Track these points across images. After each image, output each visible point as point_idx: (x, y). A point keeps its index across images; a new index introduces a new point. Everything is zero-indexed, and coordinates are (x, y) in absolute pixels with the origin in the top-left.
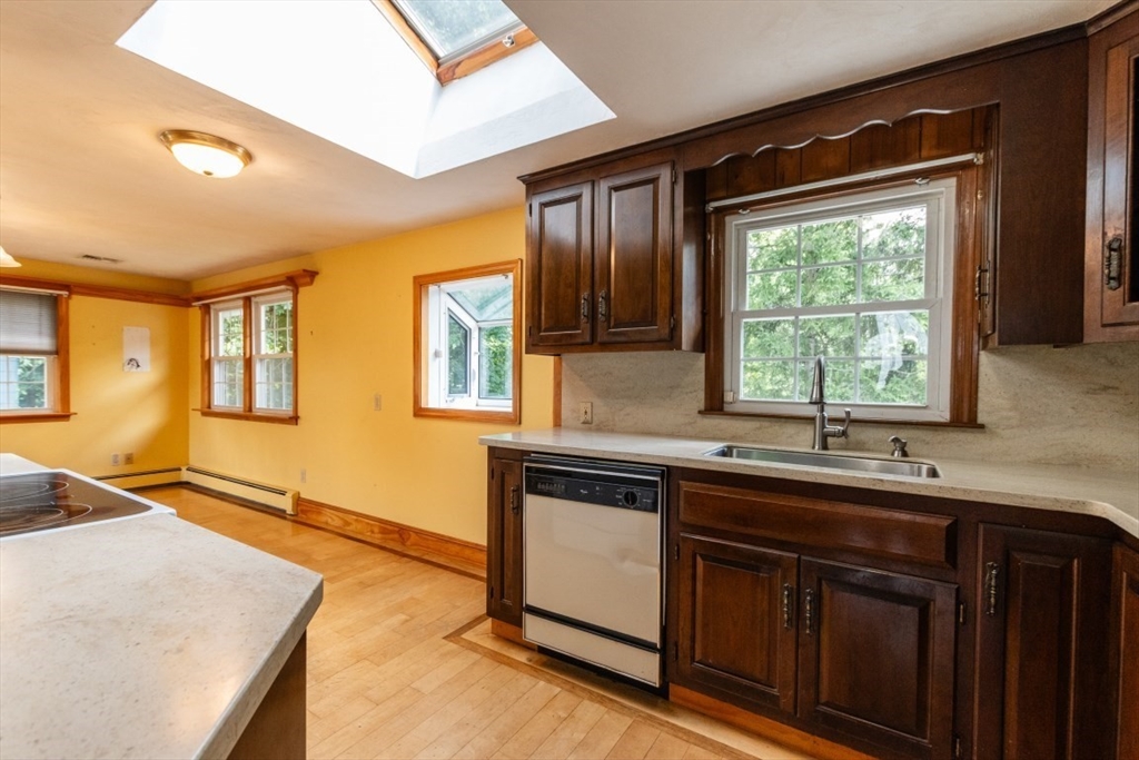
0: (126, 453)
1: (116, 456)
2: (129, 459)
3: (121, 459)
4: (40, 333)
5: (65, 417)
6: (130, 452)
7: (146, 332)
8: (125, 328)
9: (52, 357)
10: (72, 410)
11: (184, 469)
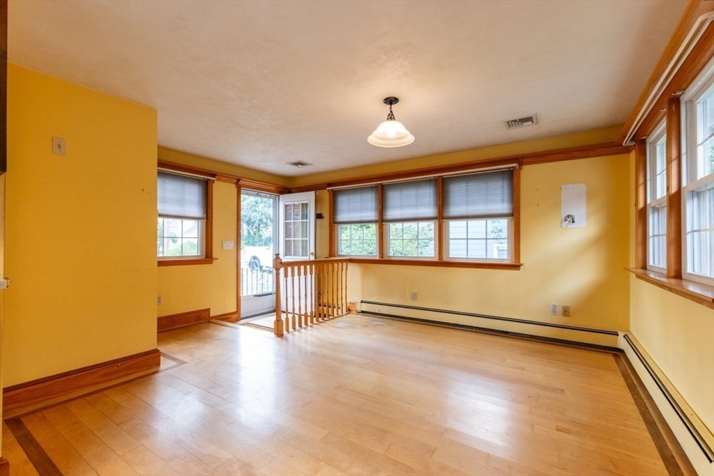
0: (564, 305)
1: (555, 307)
2: (566, 312)
3: (559, 310)
4: (503, 201)
5: (516, 266)
6: (566, 305)
7: (583, 187)
8: (563, 187)
9: (509, 218)
10: (521, 262)
11: (621, 334)
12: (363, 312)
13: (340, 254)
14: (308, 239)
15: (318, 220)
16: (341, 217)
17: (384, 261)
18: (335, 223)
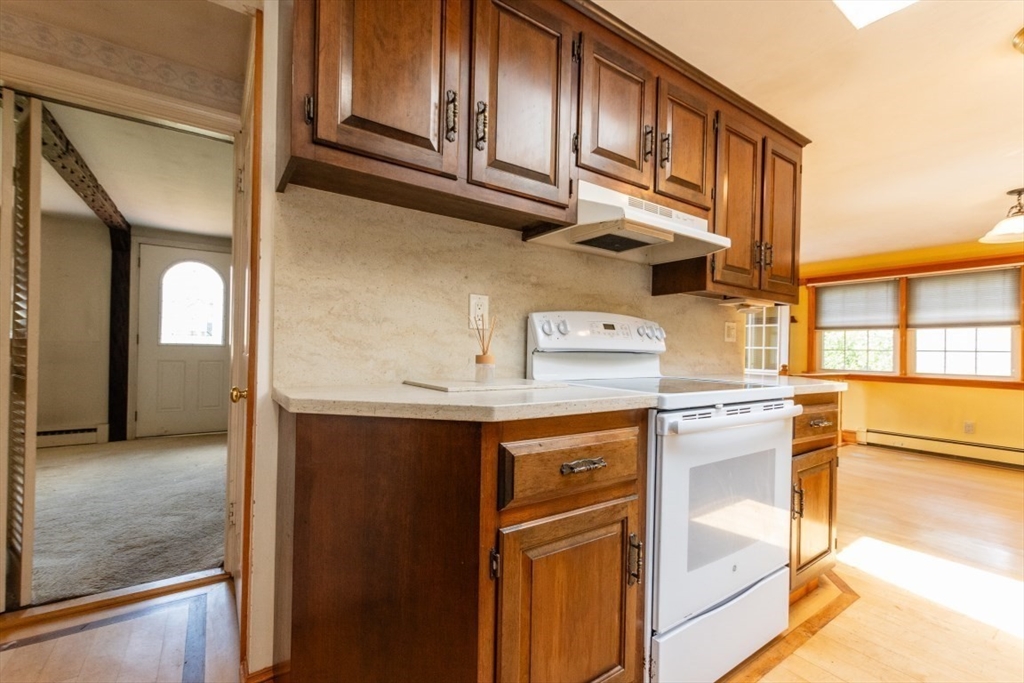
12: (869, 444)
13: (826, 367)
14: (778, 348)
15: (793, 324)
16: (825, 321)
17: (905, 379)
18: (817, 328)
